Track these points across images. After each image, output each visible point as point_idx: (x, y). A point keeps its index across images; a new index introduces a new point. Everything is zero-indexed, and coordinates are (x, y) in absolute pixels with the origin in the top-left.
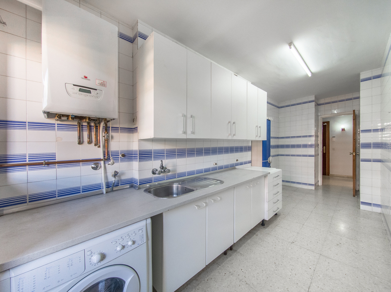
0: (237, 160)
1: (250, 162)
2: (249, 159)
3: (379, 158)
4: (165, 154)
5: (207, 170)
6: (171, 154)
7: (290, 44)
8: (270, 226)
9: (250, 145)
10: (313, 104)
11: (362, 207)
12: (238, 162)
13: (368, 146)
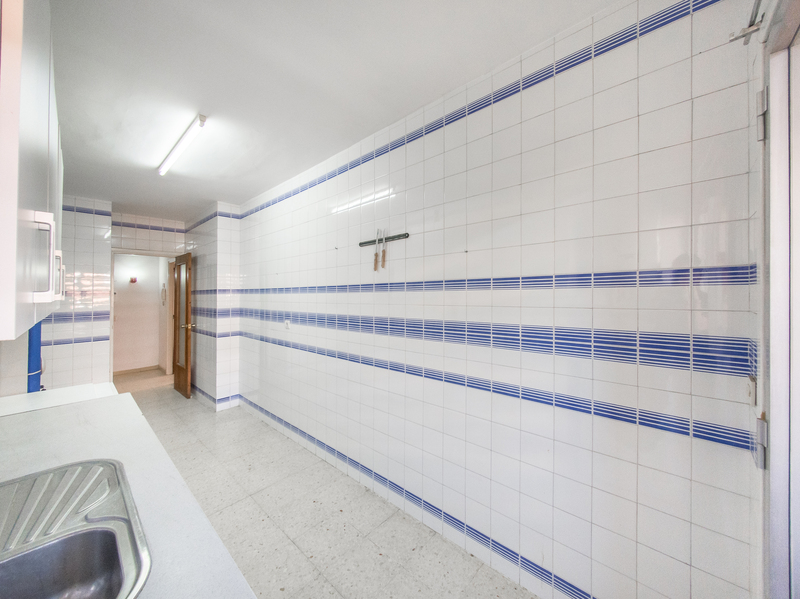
3: (236, 329)
13: (226, 313)
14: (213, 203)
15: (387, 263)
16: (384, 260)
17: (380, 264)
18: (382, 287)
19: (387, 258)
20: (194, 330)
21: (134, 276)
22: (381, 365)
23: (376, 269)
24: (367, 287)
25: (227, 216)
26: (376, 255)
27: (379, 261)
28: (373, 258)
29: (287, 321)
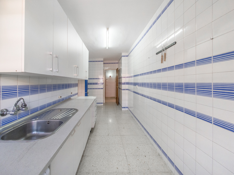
0: (72, 93)
1: (77, 94)
2: (77, 92)
3: (127, 88)
4: (18, 91)
5: (54, 103)
6: (25, 90)
7: (108, 29)
8: (94, 131)
9: (77, 83)
10: (103, 62)
11: (123, 109)
12: (72, 94)
13: (124, 84)
14: (121, 54)
15: (167, 59)
16: (165, 58)
17: (164, 60)
18: (164, 70)
19: (167, 56)
20: (119, 88)
21: (110, 75)
22: (164, 103)
23: (162, 62)
24: (159, 71)
25: (124, 56)
26: (162, 56)
27: (164, 59)
28: (161, 58)
29: (137, 86)
